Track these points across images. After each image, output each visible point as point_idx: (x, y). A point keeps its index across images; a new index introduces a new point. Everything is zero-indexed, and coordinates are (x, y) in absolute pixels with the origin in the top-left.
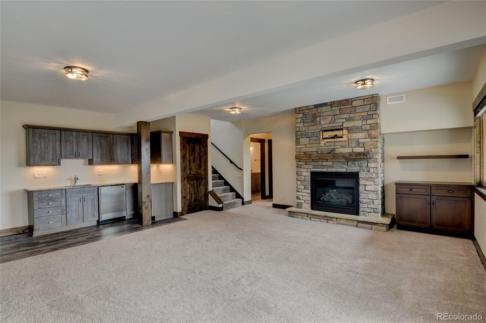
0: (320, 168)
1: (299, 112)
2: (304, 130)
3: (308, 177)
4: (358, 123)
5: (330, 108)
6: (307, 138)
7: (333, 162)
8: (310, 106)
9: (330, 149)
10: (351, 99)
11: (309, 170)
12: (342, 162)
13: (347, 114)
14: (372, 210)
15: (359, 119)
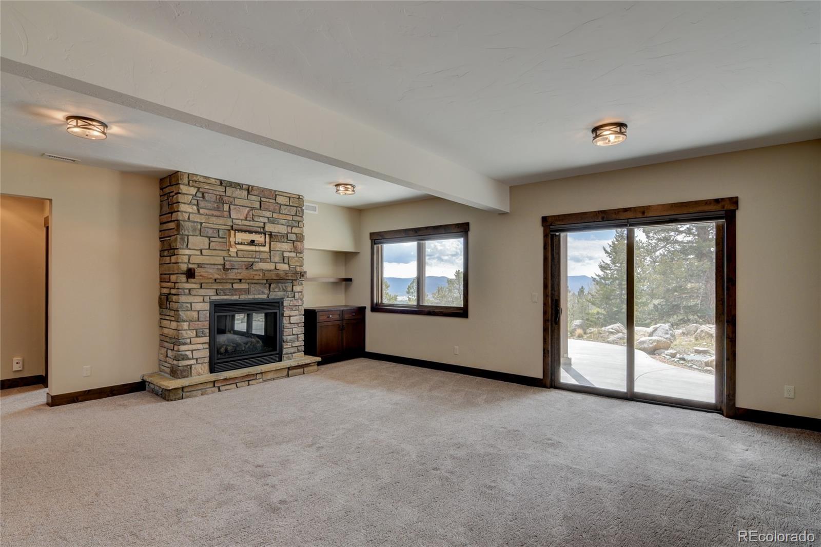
0: (228, 295)
1: (189, 182)
2: (199, 221)
3: (204, 312)
4: (283, 229)
5: (246, 195)
6: (203, 238)
7: (249, 284)
8: (211, 179)
9: (246, 263)
10: (275, 191)
11: (207, 299)
12: (262, 284)
13: (269, 211)
14: (296, 349)
15: (284, 223)
